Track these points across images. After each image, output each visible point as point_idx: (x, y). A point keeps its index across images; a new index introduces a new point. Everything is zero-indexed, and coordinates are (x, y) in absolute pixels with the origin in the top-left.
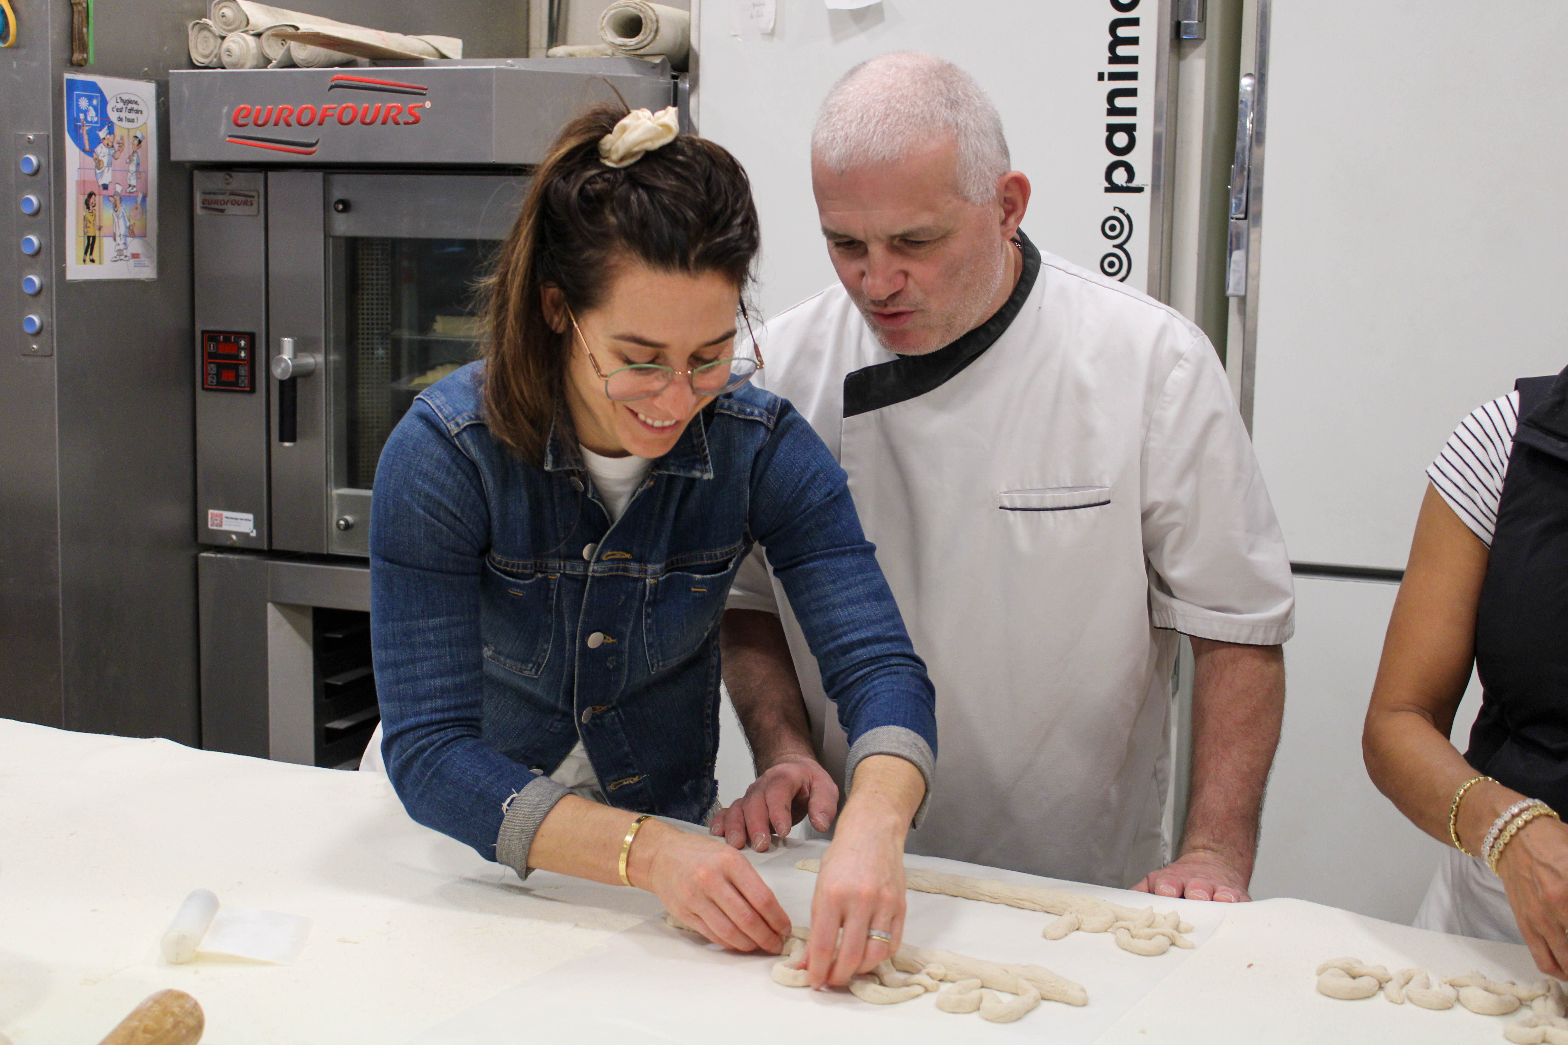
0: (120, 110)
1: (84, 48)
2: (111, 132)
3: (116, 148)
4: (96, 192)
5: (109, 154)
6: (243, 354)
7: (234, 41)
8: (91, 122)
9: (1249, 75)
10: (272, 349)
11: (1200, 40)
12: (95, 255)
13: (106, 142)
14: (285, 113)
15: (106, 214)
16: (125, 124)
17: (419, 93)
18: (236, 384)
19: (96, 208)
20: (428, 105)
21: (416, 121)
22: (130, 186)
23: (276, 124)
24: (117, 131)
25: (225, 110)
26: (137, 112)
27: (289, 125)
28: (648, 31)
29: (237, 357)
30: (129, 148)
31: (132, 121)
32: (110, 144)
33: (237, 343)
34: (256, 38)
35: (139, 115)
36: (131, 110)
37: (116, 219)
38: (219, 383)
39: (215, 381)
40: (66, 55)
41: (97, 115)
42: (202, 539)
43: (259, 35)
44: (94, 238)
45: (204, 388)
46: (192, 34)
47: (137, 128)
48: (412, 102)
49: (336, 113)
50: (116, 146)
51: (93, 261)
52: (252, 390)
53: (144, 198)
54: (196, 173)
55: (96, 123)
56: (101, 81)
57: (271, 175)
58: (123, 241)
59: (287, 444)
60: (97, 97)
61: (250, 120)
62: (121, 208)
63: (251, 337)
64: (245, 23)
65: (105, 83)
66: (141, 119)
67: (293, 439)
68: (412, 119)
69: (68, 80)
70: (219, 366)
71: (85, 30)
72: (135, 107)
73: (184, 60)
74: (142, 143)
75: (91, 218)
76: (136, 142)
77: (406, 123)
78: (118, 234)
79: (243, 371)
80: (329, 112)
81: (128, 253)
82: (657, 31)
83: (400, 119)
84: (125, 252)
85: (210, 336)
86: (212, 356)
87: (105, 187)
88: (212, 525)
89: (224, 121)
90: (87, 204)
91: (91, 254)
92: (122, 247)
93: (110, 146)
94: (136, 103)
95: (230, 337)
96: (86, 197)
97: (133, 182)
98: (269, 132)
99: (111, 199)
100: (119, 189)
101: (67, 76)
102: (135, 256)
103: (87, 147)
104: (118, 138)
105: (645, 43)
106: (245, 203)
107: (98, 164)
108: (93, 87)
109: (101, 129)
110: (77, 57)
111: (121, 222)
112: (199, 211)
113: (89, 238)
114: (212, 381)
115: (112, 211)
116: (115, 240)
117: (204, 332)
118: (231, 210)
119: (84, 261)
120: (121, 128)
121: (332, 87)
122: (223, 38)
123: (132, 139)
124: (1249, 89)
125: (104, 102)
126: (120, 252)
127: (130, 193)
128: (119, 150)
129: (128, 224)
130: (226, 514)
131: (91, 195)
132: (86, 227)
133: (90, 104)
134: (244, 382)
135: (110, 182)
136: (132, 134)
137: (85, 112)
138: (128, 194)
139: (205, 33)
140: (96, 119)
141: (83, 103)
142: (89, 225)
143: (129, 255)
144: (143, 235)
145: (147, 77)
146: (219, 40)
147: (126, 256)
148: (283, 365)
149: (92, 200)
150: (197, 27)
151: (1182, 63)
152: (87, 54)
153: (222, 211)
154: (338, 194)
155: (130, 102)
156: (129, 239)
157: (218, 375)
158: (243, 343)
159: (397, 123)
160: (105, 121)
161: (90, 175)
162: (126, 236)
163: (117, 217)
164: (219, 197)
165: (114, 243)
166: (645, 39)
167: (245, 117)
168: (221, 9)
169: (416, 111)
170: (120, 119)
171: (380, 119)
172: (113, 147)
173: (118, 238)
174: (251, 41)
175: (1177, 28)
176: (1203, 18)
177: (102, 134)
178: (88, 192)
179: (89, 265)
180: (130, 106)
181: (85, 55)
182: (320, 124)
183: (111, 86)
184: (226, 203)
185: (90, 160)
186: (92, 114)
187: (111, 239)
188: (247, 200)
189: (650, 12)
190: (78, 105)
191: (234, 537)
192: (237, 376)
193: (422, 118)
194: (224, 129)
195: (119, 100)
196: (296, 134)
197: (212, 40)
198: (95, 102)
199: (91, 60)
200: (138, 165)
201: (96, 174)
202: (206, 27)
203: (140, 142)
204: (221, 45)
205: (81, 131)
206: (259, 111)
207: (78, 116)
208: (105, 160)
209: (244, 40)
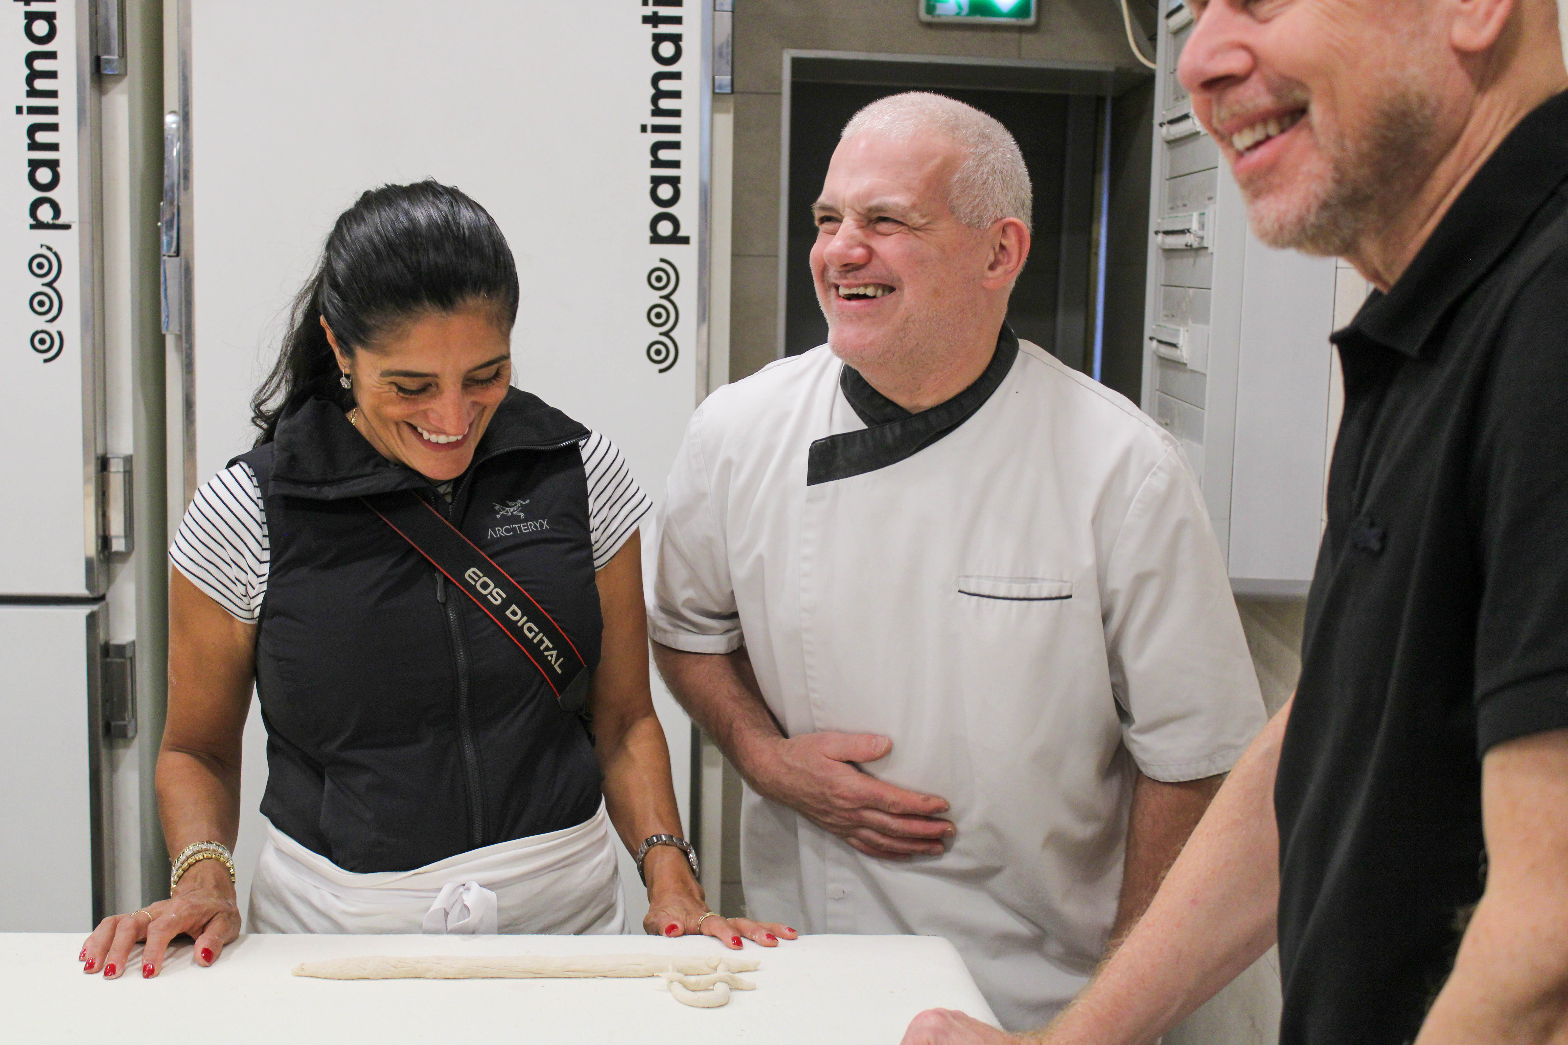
9: (173, 112)
11: (120, 76)
124: (174, 126)
151: (104, 99)
175: (97, 64)
176: (123, 54)
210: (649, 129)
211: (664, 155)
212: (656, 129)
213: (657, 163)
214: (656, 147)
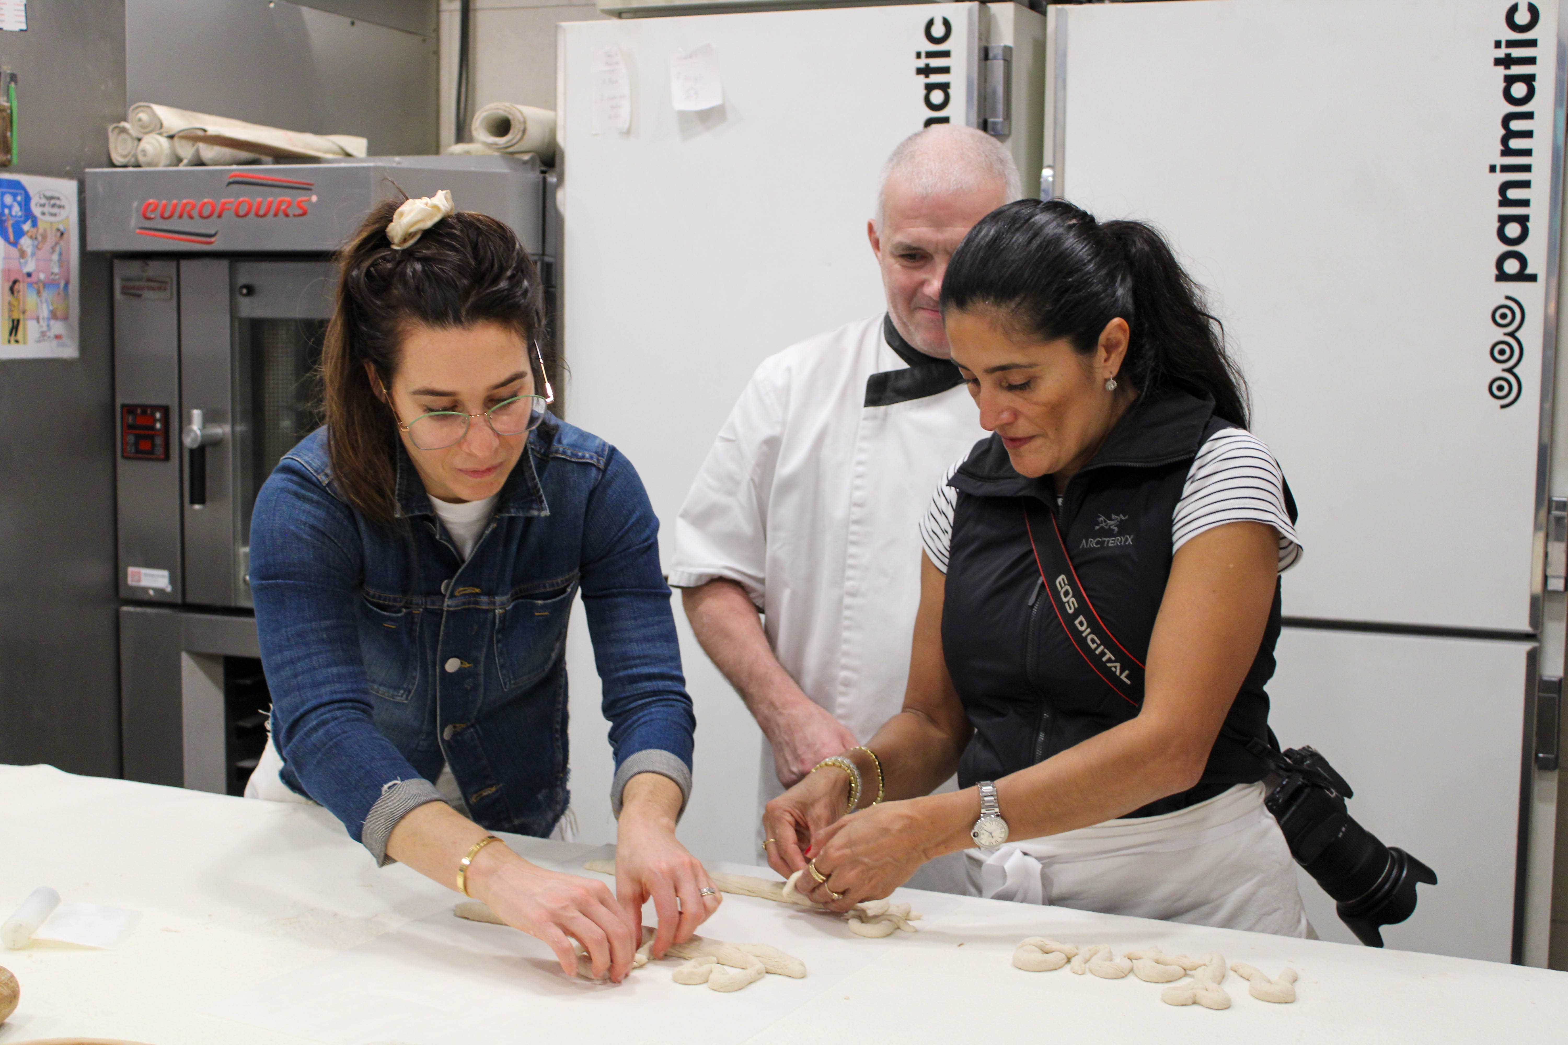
0: (43, 205)
1: (8, 150)
2: (35, 224)
3: (39, 241)
4: (20, 279)
5: (33, 245)
6: (158, 425)
7: (149, 143)
8: (16, 216)
10: (184, 420)
12: (20, 336)
13: (30, 234)
14: (188, 207)
15: (30, 299)
16: (48, 218)
17: (306, 188)
18: (152, 452)
19: (21, 294)
20: (314, 199)
21: (304, 213)
22: (52, 273)
23: (181, 217)
24: (41, 225)
25: (135, 204)
26: (60, 207)
27: (191, 217)
28: (516, 131)
29: (153, 428)
30: (51, 239)
31: (55, 215)
32: (34, 237)
33: (153, 416)
34: (169, 140)
35: (61, 210)
36: (54, 206)
37: (40, 303)
38: (138, 451)
39: (133, 450)
41: (21, 210)
42: (123, 594)
43: (171, 137)
44: (18, 321)
45: (123, 457)
46: (112, 137)
47: (59, 222)
48: (301, 196)
49: (233, 207)
50: (40, 238)
51: (17, 341)
52: (167, 457)
53: (67, 284)
54: (117, 263)
55: (21, 217)
56: (25, 179)
57: (184, 264)
58: (46, 324)
59: (197, 507)
60: (21, 194)
61: (158, 212)
62: (45, 294)
63: (165, 410)
64: (159, 126)
65: (28, 181)
66: (63, 214)
67: (202, 501)
68: (300, 211)
70: (138, 438)
71: (9, 134)
72: (58, 202)
73: (105, 159)
74: (65, 235)
75: (15, 303)
76: (59, 234)
77: (295, 216)
78: (41, 316)
79: (159, 441)
80: (227, 206)
81: (51, 334)
82: (524, 131)
83: (290, 211)
84: (48, 334)
85: (129, 409)
86: (131, 427)
87: (29, 275)
88: (132, 581)
89: (134, 215)
90: (12, 290)
91: (16, 335)
92: (45, 328)
93: (33, 238)
94: (58, 199)
95: (147, 410)
96: (10, 284)
97: (56, 270)
98: (175, 224)
99: (35, 286)
100: (42, 276)
102: (58, 337)
103: (12, 238)
104: (41, 231)
105: (514, 141)
106: (160, 289)
107: (23, 254)
108: (17, 185)
109: (25, 222)
110: (1, 158)
111: (45, 306)
112: (118, 295)
113: (13, 321)
114: (131, 449)
115: (35, 296)
116: (38, 322)
117: (123, 406)
118: (146, 294)
119: (9, 342)
120: (44, 222)
121: (230, 184)
122: (139, 140)
123: (54, 231)
125: (27, 198)
126: (43, 334)
127: (53, 280)
128: (42, 242)
129: (51, 308)
130: (144, 571)
131: (15, 282)
132: (11, 310)
133: (15, 200)
134: (159, 451)
135: (35, 271)
136: (55, 227)
137: (10, 208)
138: (50, 281)
139: (124, 136)
140: (20, 214)
142: (13, 309)
143: (52, 336)
144: (66, 318)
145: (69, 175)
146: (136, 142)
147: (49, 337)
148: (192, 435)
149: (16, 286)
150: (116, 131)
152: (11, 155)
153: (139, 296)
154: (242, 280)
155: (52, 198)
156: (52, 322)
157: (136, 444)
158: (158, 415)
159: (287, 215)
160: (29, 215)
161: (14, 265)
162: (49, 319)
163: (41, 301)
164: (137, 284)
165: (38, 325)
166: (514, 138)
167: (153, 210)
168: (138, 113)
169: (305, 205)
170: (43, 214)
171: (272, 212)
172: (36, 238)
173: (41, 321)
174: (164, 142)
177: (26, 227)
178: (13, 278)
179: (13, 345)
180: (53, 202)
181: (9, 157)
182: (220, 216)
183: (33, 183)
184: (143, 288)
185: (14, 252)
186: (16, 210)
187: (35, 321)
188: (160, 285)
189: (518, 115)
190: (3, 201)
191: (151, 592)
192: (153, 446)
193: (309, 211)
194: (134, 221)
195: (42, 196)
196: (199, 226)
197: (130, 142)
198: (19, 198)
199: (15, 161)
200: (60, 254)
201: (20, 263)
202: (124, 130)
203: (62, 234)
204: (138, 146)
205: (6, 225)
206: (165, 206)
207: (3, 211)
208: (29, 251)
209: (158, 141)
210: (1498, 169)
211: (1512, 194)
212: (1505, 169)
213: (1505, 202)
214: (1505, 187)
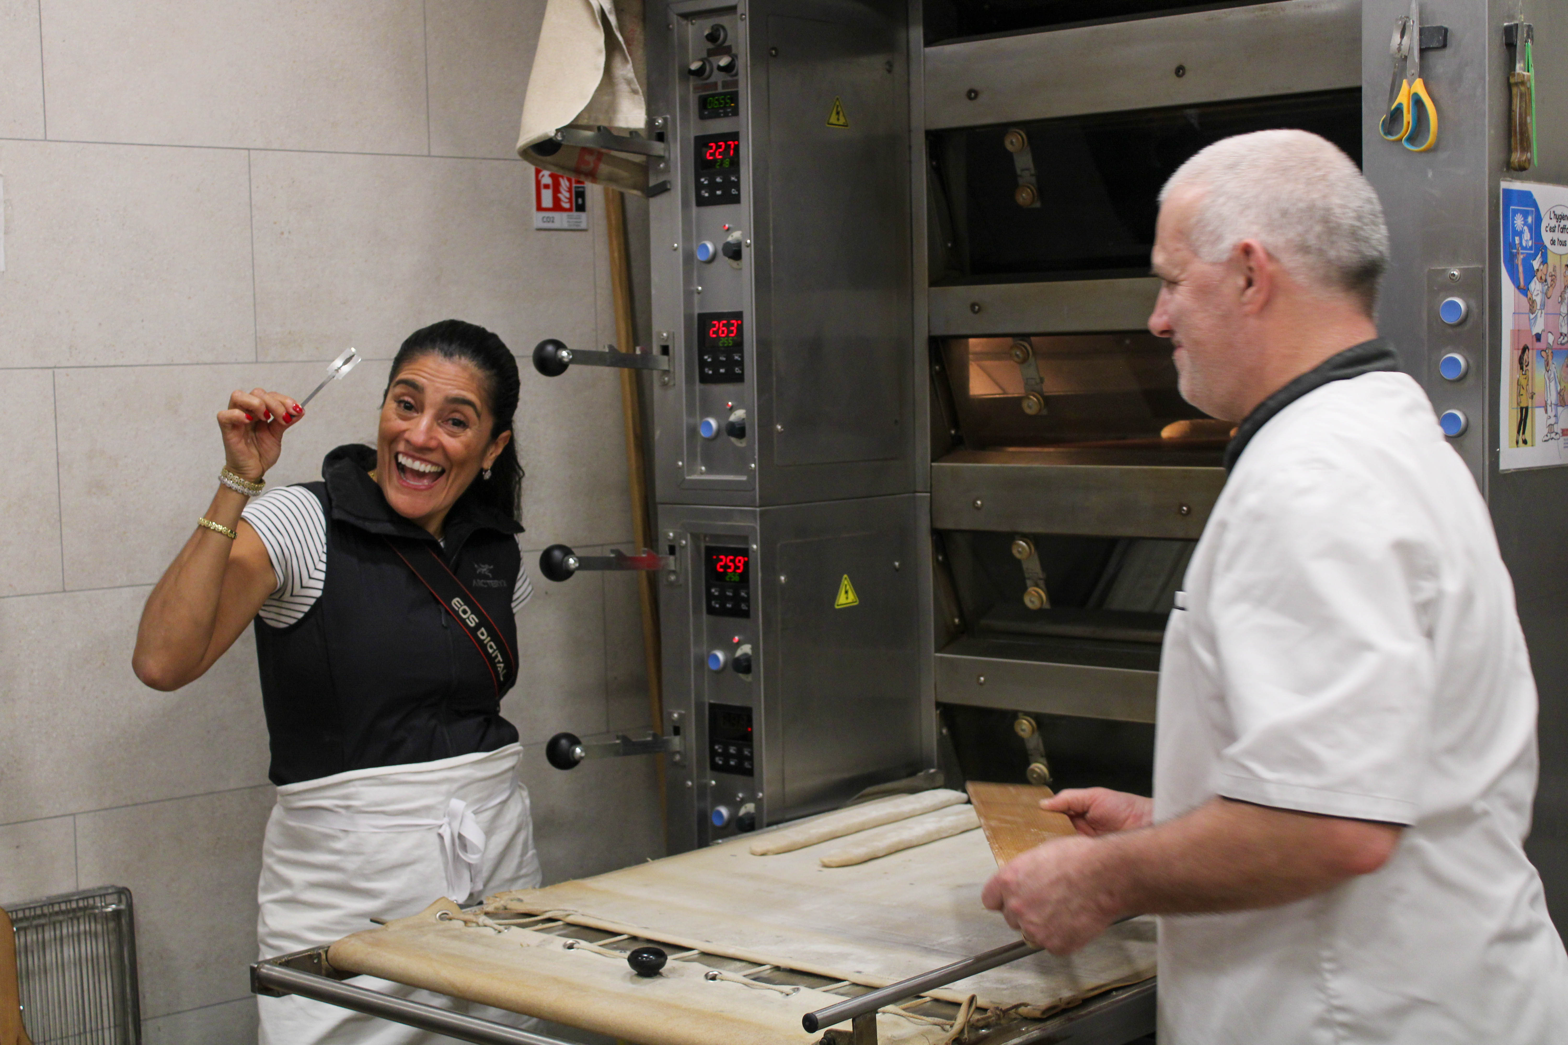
1: (1525, 146)
2: (1544, 259)
3: (1549, 284)
4: (1530, 345)
5: (1542, 292)
12: (1528, 433)
13: (1539, 275)
15: (1539, 375)
24: (1550, 259)
30: (1561, 281)
32: (1543, 278)
37: (1548, 382)
40: (1502, 157)
44: (1527, 409)
51: (1524, 442)
55: (1531, 248)
56: (1538, 190)
58: (1553, 413)
60: (1528, 212)
62: (1553, 367)
65: (1543, 192)
69: (1505, 191)
71: (1526, 118)
75: (1523, 383)
78: (1548, 402)
84: (1556, 428)
87: (1538, 338)
90: (1520, 362)
91: (1524, 432)
92: (1552, 420)
93: (1543, 281)
96: (1518, 353)
99: (1546, 354)
100: (1551, 339)
101: (1504, 185)
104: (1551, 268)
107: (1534, 305)
108: (1527, 199)
109: (1535, 257)
110: (1517, 157)
111: (1553, 386)
113: (1522, 409)
115: (1544, 371)
116: (1546, 411)
119: (1517, 443)
120: (1554, 255)
125: (1538, 219)
126: (1551, 428)
127: (1561, 344)
128: (1551, 285)
129: (1558, 388)
131: (1524, 350)
132: (1519, 394)
133: (1526, 223)
135: (1543, 331)
137: (1521, 234)
138: (1559, 346)
140: (1530, 243)
141: (1519, 221)
142: (1522, 391)
143: (1559, 432)
147: (1557, 433)
149: (1525, 357)
152: (1530, 152)
160: (1539, 245)
162: (1557, 405)
163: (1549, 378)
165: (1546, 415)
173: (1549, 408)
177: (1537, 263)
178: (1522, 346)
179: (1522, 448)
181: (1526, 155)
183: (1550, 196)
187: (1543, 410)
190: (1513, 224)
198: (1528, 219)
199: (1534, 162)
201: (1529, 320)
205: (1516, 261)
208: (1538, 300)
